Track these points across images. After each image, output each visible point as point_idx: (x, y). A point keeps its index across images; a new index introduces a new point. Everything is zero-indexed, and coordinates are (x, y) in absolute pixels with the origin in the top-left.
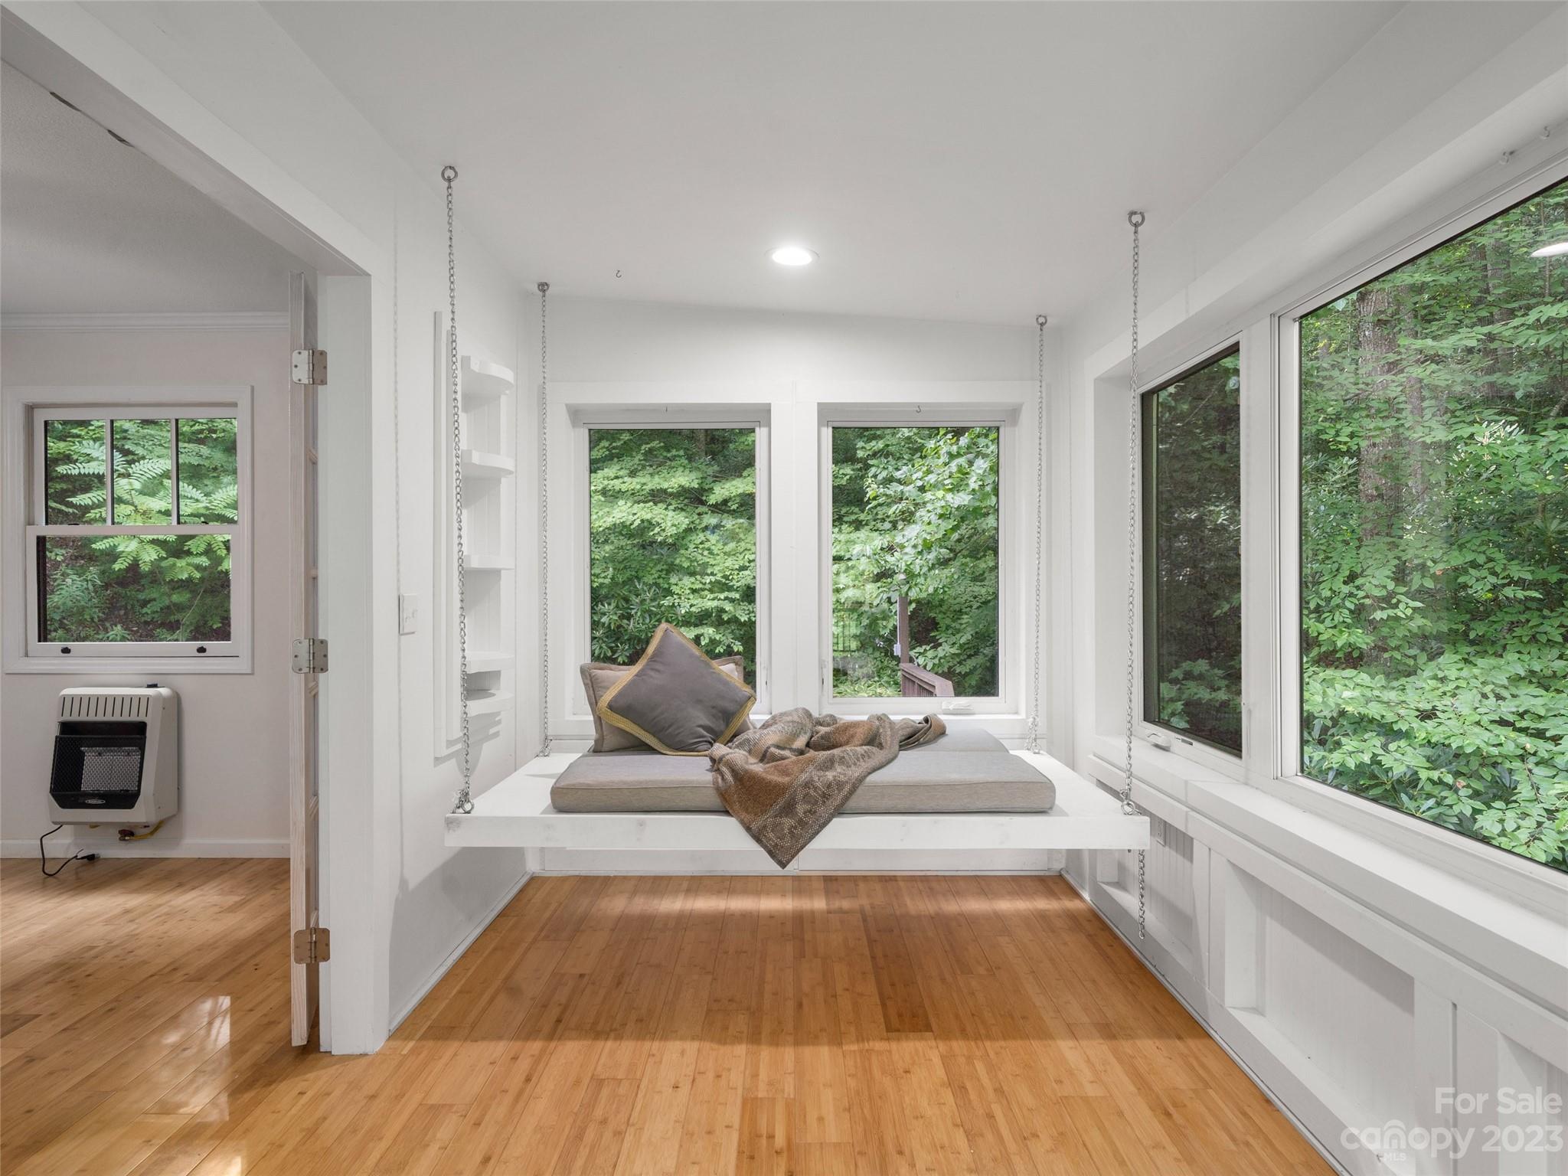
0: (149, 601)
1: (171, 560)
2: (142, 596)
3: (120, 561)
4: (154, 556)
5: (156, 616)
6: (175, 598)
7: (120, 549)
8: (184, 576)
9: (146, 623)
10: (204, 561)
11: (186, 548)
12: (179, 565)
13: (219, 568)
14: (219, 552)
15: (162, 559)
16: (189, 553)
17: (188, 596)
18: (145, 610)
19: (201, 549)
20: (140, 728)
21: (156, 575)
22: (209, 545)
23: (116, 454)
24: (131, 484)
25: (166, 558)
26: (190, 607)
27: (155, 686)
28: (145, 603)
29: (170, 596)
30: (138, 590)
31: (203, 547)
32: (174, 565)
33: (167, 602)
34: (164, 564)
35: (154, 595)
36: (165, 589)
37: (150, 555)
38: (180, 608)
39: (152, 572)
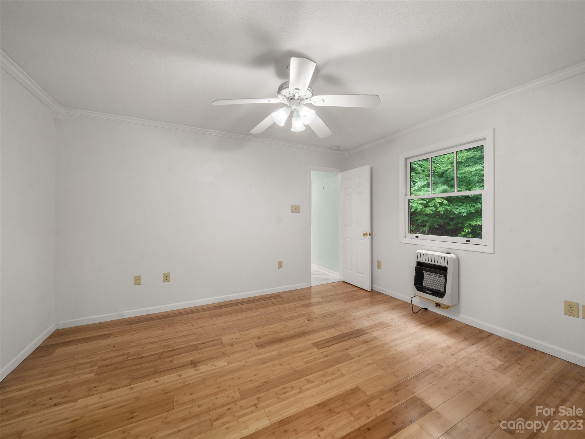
0: (418, 219)
1: (425, 209)
2: (416, 218)
3: (412, 209)
4: (421, 207)
5: (420, 223)
6: (425, 218)
7: (413, 206)
8: (428, 213)
9: (417, 225)
10: (434, 208)
11: (428, 205)
12: (427, 209)
13: (437, 210)
14: (437, 206)
15: (423, 208)
16: (429, 206)
17: (429, 218)
18: (417, 222)
19: (432, 205)
20: (445, 269)
21: (421, 213)
22: (435, 204)
23: (412, 182)
24: (415, 188)
25: (424, 208)
26: (429, 221)
27: (449, 253)
28: (417, 220)
29: (424, 218)
30: (415, 217)
31: (433, 205)
32: (426, 209)
33: (423, 220)
34: (423, 210)
35: (419, 218)
36: (422, 216)
37: (420, 207)
38: (426, 221)
39: (420, 212)
